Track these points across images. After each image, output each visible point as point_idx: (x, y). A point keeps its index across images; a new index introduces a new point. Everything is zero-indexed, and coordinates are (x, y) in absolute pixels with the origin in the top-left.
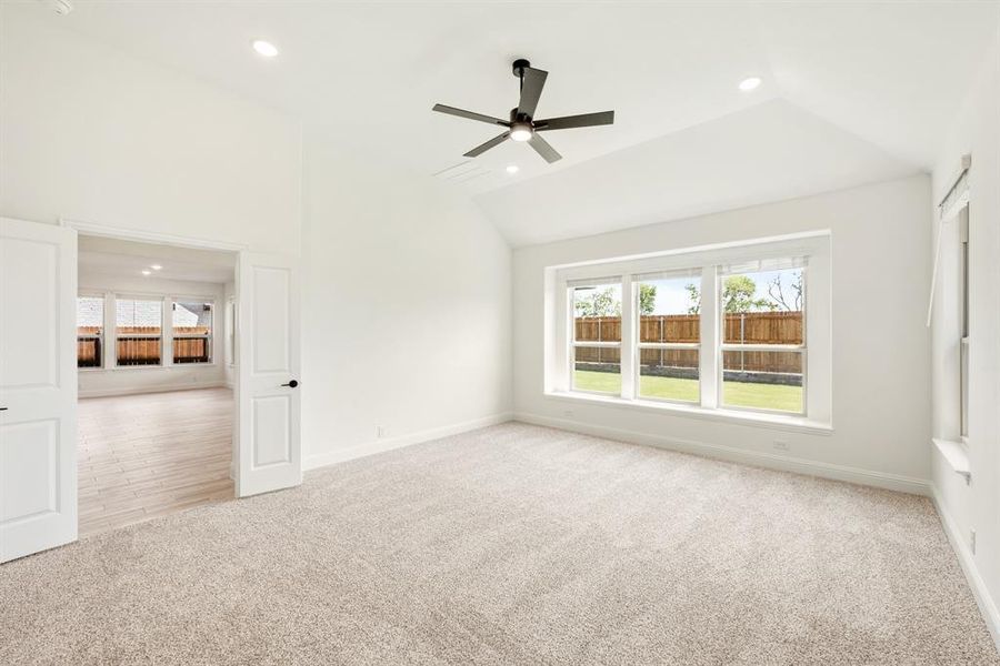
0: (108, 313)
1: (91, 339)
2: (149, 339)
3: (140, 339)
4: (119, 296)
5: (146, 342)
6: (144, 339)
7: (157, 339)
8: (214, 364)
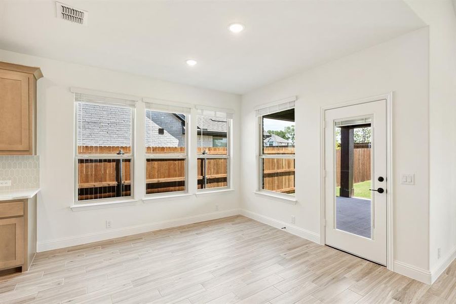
1: (114, 161)
8: (231, 189)
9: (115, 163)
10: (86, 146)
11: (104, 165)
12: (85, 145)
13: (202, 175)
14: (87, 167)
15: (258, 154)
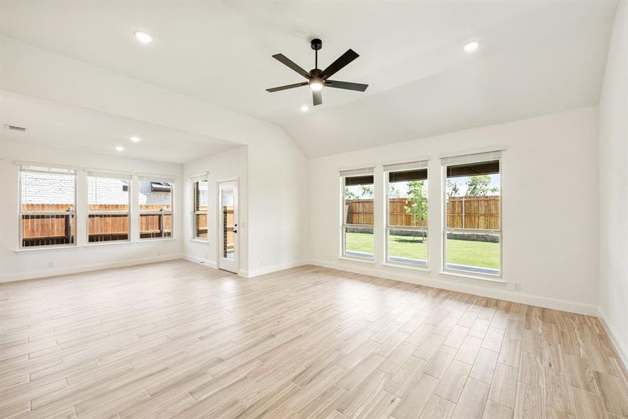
0: (79, 190)
1: (62, 216)
2: (113, 216)
3: (105, 216)
4: (90, 174)
5: (110, 218)
6: (109, 216)
7: (126, 216)
8: (174, 238)
9: (64, 219)
10: (32, 205)
11: (52, 221)
12: (30, 203)
13: (159, 229)
14: (33, 223)
15: (193, 211)
